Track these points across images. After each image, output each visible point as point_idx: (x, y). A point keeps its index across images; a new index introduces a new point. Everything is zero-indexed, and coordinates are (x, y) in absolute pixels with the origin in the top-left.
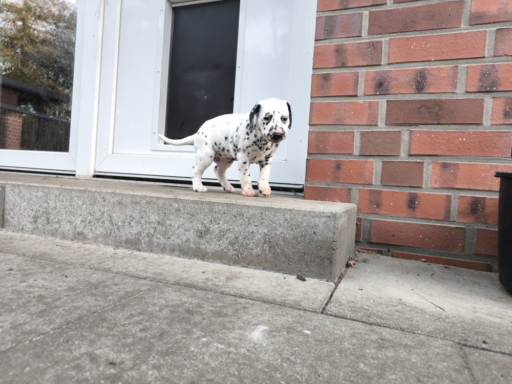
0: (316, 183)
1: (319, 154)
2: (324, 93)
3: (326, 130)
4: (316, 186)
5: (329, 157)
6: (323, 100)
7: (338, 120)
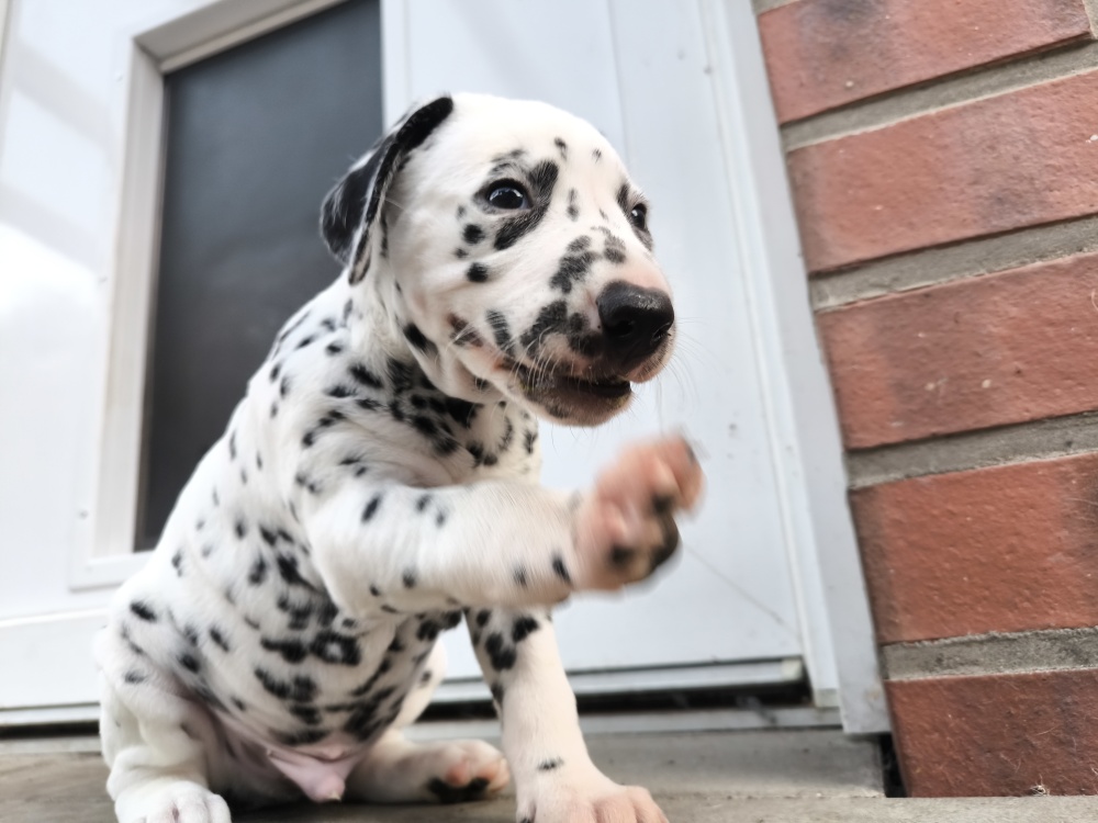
0: (975, 652)
1: (935, 438)
2: (859, 83)
3: (943, 282)
4: (979, 673)
5: (1017, 451)
6: (862, 123)
7: (1000, 201)
